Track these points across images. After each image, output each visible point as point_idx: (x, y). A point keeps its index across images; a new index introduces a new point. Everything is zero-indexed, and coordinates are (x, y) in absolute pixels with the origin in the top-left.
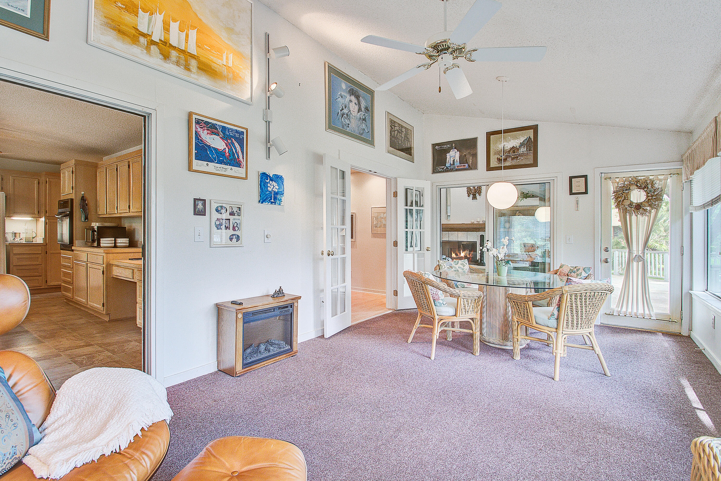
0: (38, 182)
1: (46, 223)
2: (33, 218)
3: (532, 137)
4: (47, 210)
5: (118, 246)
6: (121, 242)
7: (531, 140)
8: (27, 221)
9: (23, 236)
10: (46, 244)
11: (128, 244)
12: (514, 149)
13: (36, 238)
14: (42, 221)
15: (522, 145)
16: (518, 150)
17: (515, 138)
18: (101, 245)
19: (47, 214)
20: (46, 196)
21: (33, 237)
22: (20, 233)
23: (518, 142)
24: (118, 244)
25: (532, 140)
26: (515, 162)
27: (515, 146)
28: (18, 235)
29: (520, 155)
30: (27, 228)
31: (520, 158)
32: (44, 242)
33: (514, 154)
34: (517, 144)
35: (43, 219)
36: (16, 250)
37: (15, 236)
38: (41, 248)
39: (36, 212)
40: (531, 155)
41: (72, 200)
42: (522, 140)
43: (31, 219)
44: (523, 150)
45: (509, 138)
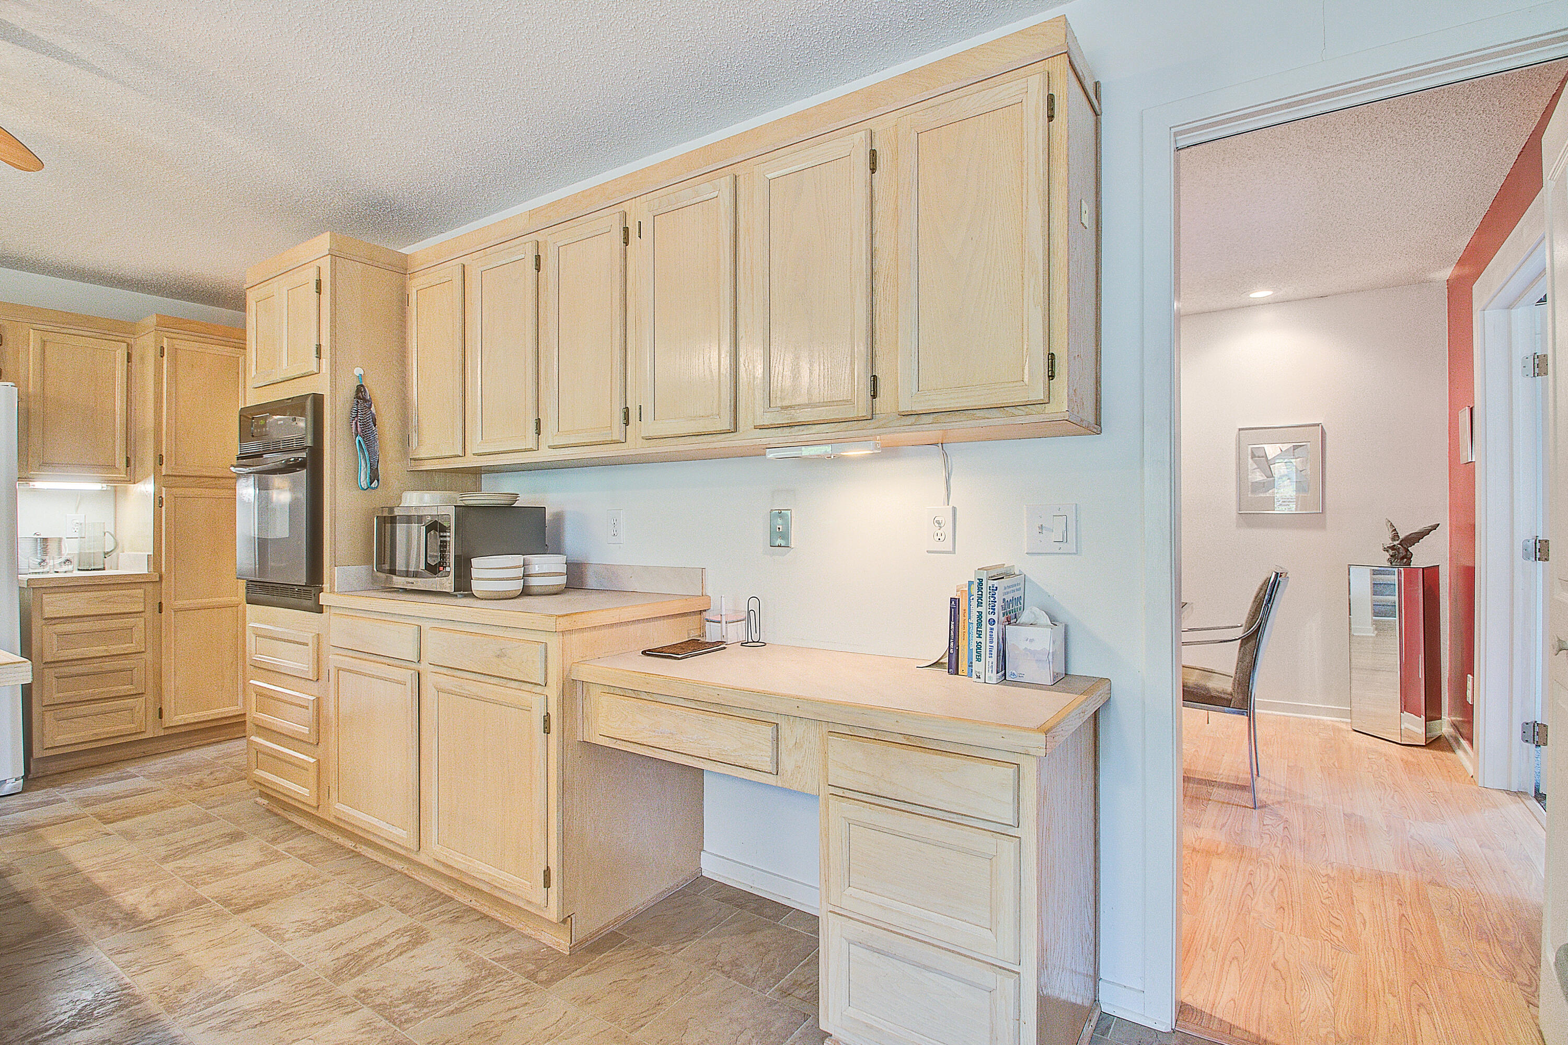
0: (128, 353)
1: (159, 502)
2: (104, 485)
4: (164, 454)
5: (535, 590)
6: (545, 570)
8: (81, 496)
9: (70, 549)
10: (161, 577)
11: (562, 580)
13: (114, 554)
14: (144, 495)
18: (476, 586)
19: (164, 465)
20: (161, 402)
21: (106, 554)
22: (60, 540)
24: (534, 582)
28: (52, 547)
30: (83, 522)
32: (152, 569)
35: (147, 487)
36: (54, 605)
37: (45, 551)
38: (142, 591)
39: (121, 462)
41: (318, 400)
43: (98, 486)
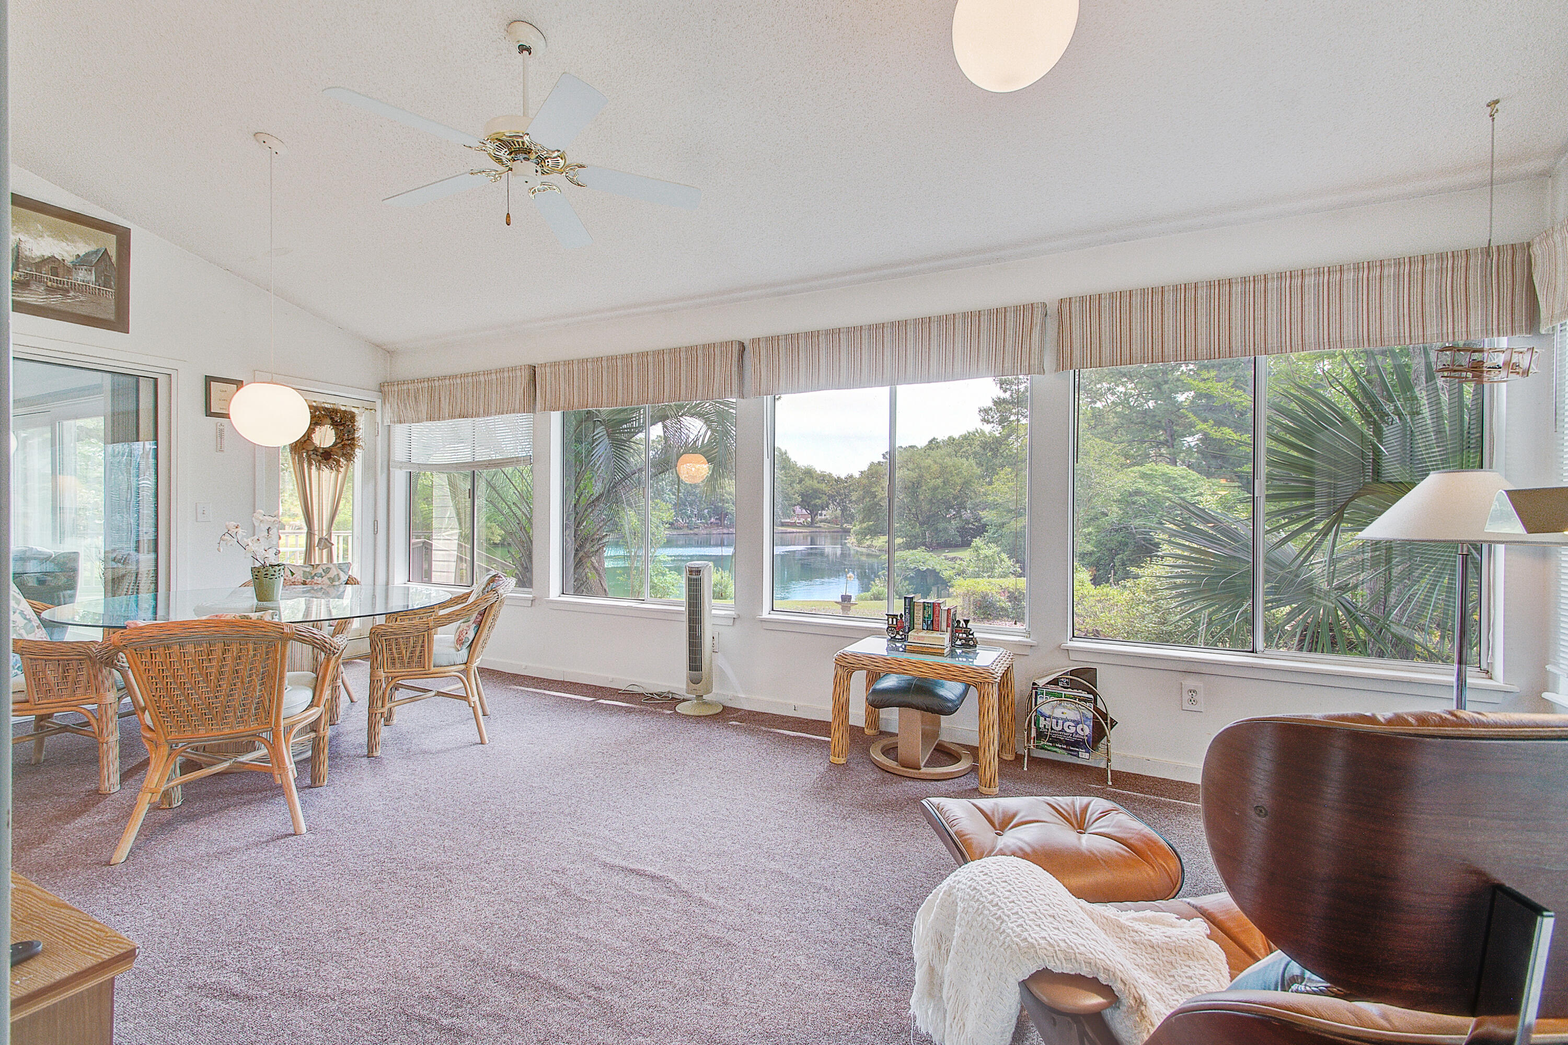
3: (113, 252)
7: (110, 259)
12: (53, 264)
15: (82, 262)
16: (69, 271)
17: (58, 234)
23: (68, 248)
25: (114, 260)
26: (55, 301)
27: (60, 258)
29: (74, 287)
31: (76, 297)
33: (55, 278)
34: (65, 255)
40: (109, 299)
42: (82, 249)
44: (82, 276)
45: (40, 227)
